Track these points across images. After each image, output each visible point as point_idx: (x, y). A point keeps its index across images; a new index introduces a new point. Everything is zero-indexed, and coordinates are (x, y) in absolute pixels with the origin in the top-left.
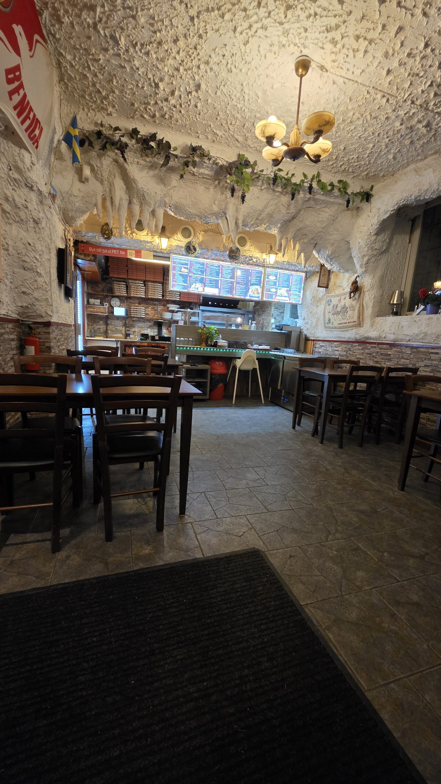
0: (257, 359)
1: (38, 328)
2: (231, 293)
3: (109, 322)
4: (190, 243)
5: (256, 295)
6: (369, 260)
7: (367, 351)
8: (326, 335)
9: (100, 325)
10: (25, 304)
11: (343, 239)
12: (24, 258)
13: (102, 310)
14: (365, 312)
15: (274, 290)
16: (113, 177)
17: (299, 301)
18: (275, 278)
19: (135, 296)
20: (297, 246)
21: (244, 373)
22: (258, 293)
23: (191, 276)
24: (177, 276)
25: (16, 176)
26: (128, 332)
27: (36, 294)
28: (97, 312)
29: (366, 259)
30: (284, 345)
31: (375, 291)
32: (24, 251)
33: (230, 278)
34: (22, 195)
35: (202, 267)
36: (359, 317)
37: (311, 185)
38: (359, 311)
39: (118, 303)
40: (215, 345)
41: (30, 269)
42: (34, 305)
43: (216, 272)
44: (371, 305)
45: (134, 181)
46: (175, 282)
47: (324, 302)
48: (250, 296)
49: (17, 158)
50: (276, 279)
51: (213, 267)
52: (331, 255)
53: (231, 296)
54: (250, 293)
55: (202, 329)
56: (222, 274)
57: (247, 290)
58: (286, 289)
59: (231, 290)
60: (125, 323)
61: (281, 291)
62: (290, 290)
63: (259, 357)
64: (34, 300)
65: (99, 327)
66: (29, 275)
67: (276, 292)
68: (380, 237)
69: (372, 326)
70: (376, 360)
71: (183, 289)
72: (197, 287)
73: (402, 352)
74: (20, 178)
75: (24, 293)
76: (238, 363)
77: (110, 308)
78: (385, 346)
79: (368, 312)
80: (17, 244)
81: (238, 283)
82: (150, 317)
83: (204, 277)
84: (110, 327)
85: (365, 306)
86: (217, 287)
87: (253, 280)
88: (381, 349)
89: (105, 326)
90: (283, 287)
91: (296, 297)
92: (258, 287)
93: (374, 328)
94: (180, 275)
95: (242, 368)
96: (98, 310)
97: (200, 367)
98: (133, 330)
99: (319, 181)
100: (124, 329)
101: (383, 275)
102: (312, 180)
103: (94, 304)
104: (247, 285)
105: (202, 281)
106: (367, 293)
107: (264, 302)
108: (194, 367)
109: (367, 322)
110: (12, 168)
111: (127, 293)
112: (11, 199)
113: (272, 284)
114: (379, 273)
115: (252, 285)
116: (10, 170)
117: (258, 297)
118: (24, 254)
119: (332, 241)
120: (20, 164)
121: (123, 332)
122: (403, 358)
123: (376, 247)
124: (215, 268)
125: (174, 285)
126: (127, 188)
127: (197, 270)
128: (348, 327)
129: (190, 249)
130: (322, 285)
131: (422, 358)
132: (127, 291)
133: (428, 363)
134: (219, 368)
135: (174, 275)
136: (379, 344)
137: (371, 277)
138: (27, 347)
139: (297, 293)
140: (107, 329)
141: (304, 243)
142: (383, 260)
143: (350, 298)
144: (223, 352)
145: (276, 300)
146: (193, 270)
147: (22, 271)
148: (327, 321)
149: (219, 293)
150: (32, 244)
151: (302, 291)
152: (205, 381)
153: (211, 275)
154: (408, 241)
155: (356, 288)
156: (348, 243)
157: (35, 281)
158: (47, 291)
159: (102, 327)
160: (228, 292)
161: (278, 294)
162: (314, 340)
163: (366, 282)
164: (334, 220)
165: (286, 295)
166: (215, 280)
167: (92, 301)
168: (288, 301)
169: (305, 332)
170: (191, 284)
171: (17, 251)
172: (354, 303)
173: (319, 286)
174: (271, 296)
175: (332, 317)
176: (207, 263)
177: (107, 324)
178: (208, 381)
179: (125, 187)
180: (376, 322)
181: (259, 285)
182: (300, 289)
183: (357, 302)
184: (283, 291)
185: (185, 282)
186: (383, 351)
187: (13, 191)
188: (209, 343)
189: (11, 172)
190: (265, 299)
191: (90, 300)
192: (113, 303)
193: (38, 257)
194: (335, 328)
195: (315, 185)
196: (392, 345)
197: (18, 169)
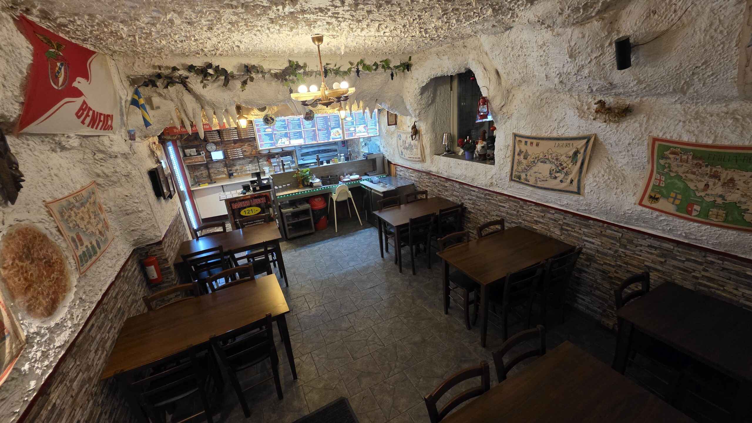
0: (350, 189)
1: (152, 248)
2: (316, 140)
3: (210, 166)
4: (267, 115)
5: (338, 137)
6: (419, 113)
7: (432, 181)
8: (402, 163)
9: (201, 171)
10: (136, 238)
11: (398, 95)
12: (125, 208)
13: (200, 159)
14: (426, 151)
15: (353, 129)
16: (181, 94)
17: (377, 134)
18: (351, 118)
19: (229, 139)
20: (361, 104)
21: (341, 204)
22: (339, 135)
23: (276, 134)
24: (264, 137)
25: (101, 156)
26: (231, 172)
27: (143, 227)
28: (196, 162)
29: (417, 112)
30: (372, 169)
31: (429, 135)
32: (124, 204)
33: (312, 127)
34: (109, 165)
35: (283, 123)
36: (422, 155)
37: (358, 69)
38: (421, 150)
39: (214, 147)
40: (311, 185)
41: (134, 212)
42: (144, 235)
43: (298, 125)
44: (428, 146)
45: (202, 96)
46: (263, 141)
47: (396, 135)
48: (333, 139)
49: (98, 145)
50: (353, 119)
51: (293, 122)
52: (391, 107)
53: (316, 142)
54: (332, 136)
55: (296, 174)
56: (304, 126)
57: (329, 134)
58: (363, 126)
59: (314, 137)
60: (226, 163)
61: (359, 128)
62: (367, 126)
63: (351, 187)
64: (142, 232)
65: (201, 172)
66: (133, 216)
67: (355, 130)
68: (426, 95)
69: (432, 162)
70: (438, 189)
71: (271, 146)
72: (283, 142)
73: (453, 186)
74: (104, 156)
75: (133, 230)
76: (335, 197)
77: (208, 154)
78: (443, 179)
79: (428, 151)
80: (117, 202)
81: (319, 130)
82: (248, 154)
83: (288, 131)
84: (212, 171)
85: (424, 146)
86: (301, 137)
87: (333, 124)
88: (441, 181)
89: (207, 171)
90: (360, 125)
91: (373, 131)
92: (338, 129)
93: (434, 164)
94: (265, 135)
95: (338, 200)
96: (196, 160)
97: (302, 207)
98: (235, 168)
99: (364, 65)
100: (225, 169)
101: (434, 121)
102: (357, 65)
103: (191, 155)
104: (328, 130)
105: (286, 135)
106: (424, 136)
107: (347, 141)
108: (297, 209)
109: (428, 159)
110: (96, 152)
111: (220, 138)
112: (102, 174)
113: (350, 124)
114: (430, 121)
115: (332, 129)
116: (95, 154)
117: (341, 138)
118: (124, 205)
119: (389, 98)
120: (102, 148)
121: (226, 172)
122: (454, 190)
123: (423, 103)
124: (295, 122)
125: (262, 145)
126: (197, 99)
127: (280, 127)
128: (415, 161)
129: (268, 120)
130: (392, 123)
131: (466, 193)
132: (220, 136)
133: (471, 197)
134: (319, 204)
135: (260, 136)
136: (438, 177)
137: (425, 124)
138: (147, 268)
139: (374, 127)
140: (209, 173)
141: (366, 101)
142: (432, 109)
143: (412, 140)
144: (319, 191)
145: (356, 137)
146: (276, 128)
147: (127, 217)
148: (400, 153)
149: (305, 142)
150: (129, 195)
151: (377, 124)
152: (307, 218)
153: (294, 128)
154: (450, 89)
155: (415, 131)
156: (402, 97)
157: (140, 217)
158: (151, 219)
159: (205, 172)
160: (312, 140)
161: (357, 131)
162: (395, 164)
163: (422, 127)
164: (386, 83)
165: (364, 130)
166: (298, 132)
167: (188, 151)
168: (367, 136)
169: (387, 158)
170: (277, 141)
171: (118, 207)
172: (416, 142)
173: (389, 125)
174: (351, 134)
175: (403, 150)
176: (288, 119)
177: (208, 169)
178: (311, 217)
179: (194, 99)
180: (434, 159)
181: (339, 127)
182: (375, 123)
183: (418, 142)
184: (361, 128)
185: (272, 139)
186: (442, 183)
187: (101, 167)
188: (306, 183)
189: (96, 156)
190: (346, 138)
191: (186, 150)
192: (209, 148)
193: (137, 201)
194: (407, 160)
195: (360, 68)
196: (447, 180)
197: (100, 151)
